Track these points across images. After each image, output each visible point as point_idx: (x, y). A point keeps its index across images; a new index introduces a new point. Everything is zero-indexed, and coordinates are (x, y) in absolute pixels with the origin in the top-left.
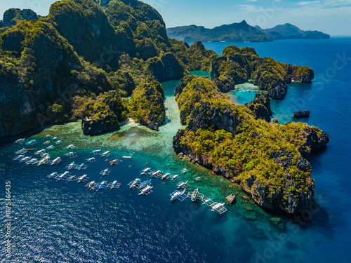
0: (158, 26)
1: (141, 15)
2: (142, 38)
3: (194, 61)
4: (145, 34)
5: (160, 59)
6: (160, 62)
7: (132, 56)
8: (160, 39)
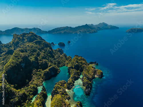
0: (49, 50)
1: (42, 47)
2: (42, 60)
3: (63, 62)
4: (43, 58)
5: (47, 70)
6: (48, 72)
7: (37, 69)
8: (49, 56)
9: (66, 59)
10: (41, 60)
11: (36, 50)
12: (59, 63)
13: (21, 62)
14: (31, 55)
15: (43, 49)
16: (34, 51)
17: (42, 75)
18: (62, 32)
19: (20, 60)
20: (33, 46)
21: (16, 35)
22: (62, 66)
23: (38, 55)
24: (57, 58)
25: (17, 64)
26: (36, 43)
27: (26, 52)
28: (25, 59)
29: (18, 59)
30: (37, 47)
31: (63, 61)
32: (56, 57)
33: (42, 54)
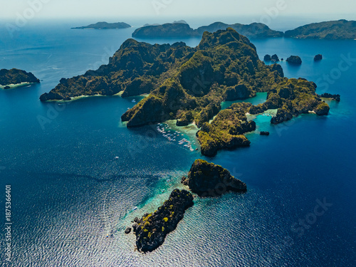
2: (230, 73)
4: (233, 70)
5: (233, 87)
6: (233, 90)
7: (220, 84)
8: (246, 70)
9: (275, 81)
10: (228, 73)
11: (226, 57)
12: (260, 85)
13: (199, 67)
14: (216, 64)
15: (239, 56)
16: (224, 58)
17: (224, 92)
18: (323, 35)
19: (199, 64)
20: (223, 50)
21: (207, 33)
22: (263, 92)
23: (228, 64)
24: (259, 77)
25: (194, 67)
26: (230, 46)
27: (212, 57)
28: (207, 65)
29: (198, 62)
30: (229, 53)
31: (268, 83)
32: (257, 75)
33: (233, 64)
